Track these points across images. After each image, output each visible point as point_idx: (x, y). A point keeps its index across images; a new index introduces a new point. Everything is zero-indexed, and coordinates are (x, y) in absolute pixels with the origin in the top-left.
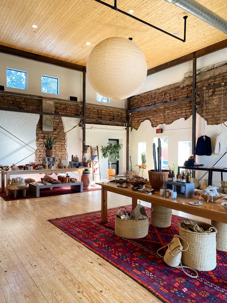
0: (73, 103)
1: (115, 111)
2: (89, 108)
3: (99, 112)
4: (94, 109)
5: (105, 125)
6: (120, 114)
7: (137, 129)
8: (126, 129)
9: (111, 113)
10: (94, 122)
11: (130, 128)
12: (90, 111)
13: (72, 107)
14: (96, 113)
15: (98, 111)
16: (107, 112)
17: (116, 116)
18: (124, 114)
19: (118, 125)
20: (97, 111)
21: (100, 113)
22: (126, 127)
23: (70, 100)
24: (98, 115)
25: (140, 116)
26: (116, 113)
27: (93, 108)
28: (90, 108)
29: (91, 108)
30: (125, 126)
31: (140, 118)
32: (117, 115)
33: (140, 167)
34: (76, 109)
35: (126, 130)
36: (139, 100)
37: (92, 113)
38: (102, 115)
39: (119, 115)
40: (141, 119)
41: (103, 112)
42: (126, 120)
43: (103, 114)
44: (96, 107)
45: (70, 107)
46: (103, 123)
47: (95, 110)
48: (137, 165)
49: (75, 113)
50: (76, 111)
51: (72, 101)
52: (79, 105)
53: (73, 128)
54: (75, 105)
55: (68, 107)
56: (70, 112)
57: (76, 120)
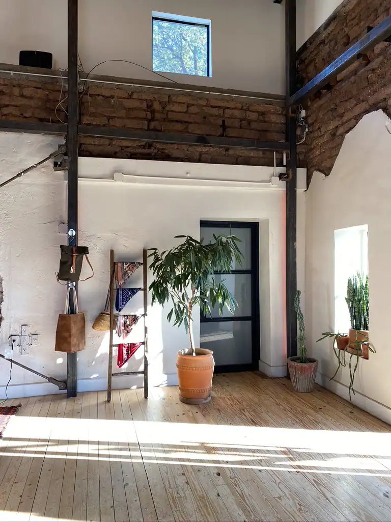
0: (34, 74)
1: (231, 105)
2: (106, 93)
3: (153, 112)
4: (130, 97)
5: (182, 161)
6: (254, 116)
7: (327, 171)
8: (281, 176)
9: (215, 111)
10: (129, 150)
11: (301, 173)
12: (113, 107)
13: (27, 92)
14: (143, 114)
15: (148, 107)
16: (193, 109)
17: (237, 123)
18: (273, 118)
19: (247, 162)
20: (144, 105)
21: (157, 116)
22: (282, 170)
23: (21, 63)
24: (149, 121)
25: (341, 110)
26: (237, 113)
27: (126, 95)
28: (112, 97)
29: (117, 93)
30: (280, 164)
31: (341, 116)
32: (241, 120)
33: (343, 343)
34: (48, 100)
35: (283, 183)
36: (336, 43)
37: (122, 113)
38: (167, 120)
39: (249, 122)
40: (345, 118)
41: (176, 108)
42: (283, 141)
43: (171, 116)
44: (141, 91)
45: (16, 91)
46: (176, 154)
47: (136, 104)
48: (327, 334)
49: (40, 116)
50: (47, 108)
51: (28, 68)
52: (58, 84)
53: (19, 175)
54: (39, 86)
55: (7, 91)
56: (18, 113)
57: (43, 144)
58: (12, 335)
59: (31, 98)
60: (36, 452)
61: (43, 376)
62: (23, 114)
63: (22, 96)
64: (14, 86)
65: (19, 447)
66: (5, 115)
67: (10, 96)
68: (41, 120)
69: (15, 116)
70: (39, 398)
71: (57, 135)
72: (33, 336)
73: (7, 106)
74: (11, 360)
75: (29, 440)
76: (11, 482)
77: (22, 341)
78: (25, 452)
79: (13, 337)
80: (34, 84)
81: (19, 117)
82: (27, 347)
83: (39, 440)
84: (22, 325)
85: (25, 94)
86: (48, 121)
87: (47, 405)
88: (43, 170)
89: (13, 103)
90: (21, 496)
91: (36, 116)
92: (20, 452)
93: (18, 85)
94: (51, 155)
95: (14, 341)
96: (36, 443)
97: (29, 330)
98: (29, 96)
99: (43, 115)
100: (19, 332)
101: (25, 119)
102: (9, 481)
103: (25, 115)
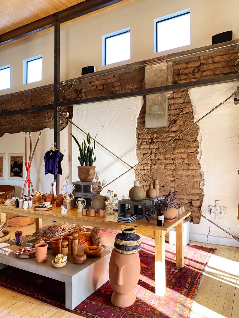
0: (222, 47)
49: (225, 72)
50: (229, 65)
51: (217, 45)
52: (236, 48)
53: (213, 110)
54: (224, 53)
55: (205, 63)
56: (211, 74)
57: (227, 88)
58: (210, 206)
59: (219, 62)
60: (229, 281)
61: (230, 234)
62: (214, 74)
63: (214, 62)
64: (209, 58)
65: (219, 275)
66: (205, 76)
67: (207, 65)
68: (226, 74)
69: (211, 75)
70: (228, 247)
71: (237, 81)
72: (223, 208)
73: (206, 71)
74: (210, 221)
75: (224, 272)
76: (216, 295)
77: (216, 210)
78: (222, 279)
79: (211, 207)
80: (221, 53)
81: (212, 75)
82: (219, 214)
83: (231, 274)
84: (216, 201)
85: (215, 61)
86: (230, 73)
87: (233, 253)
88: (228, 105)
89: (209, 68)
90: (223, 306)
91: (222, 72)
92: (219, 278)
93: (211, 57)
94: (232, 95)
95: (211, 209)
96: (229, 276)
97: (220, 204)
98: (218, 61)
99: (227, 71)
100: (214, 204)
101: (216, 76)
102: (215, 294)
103: (216, 73)
